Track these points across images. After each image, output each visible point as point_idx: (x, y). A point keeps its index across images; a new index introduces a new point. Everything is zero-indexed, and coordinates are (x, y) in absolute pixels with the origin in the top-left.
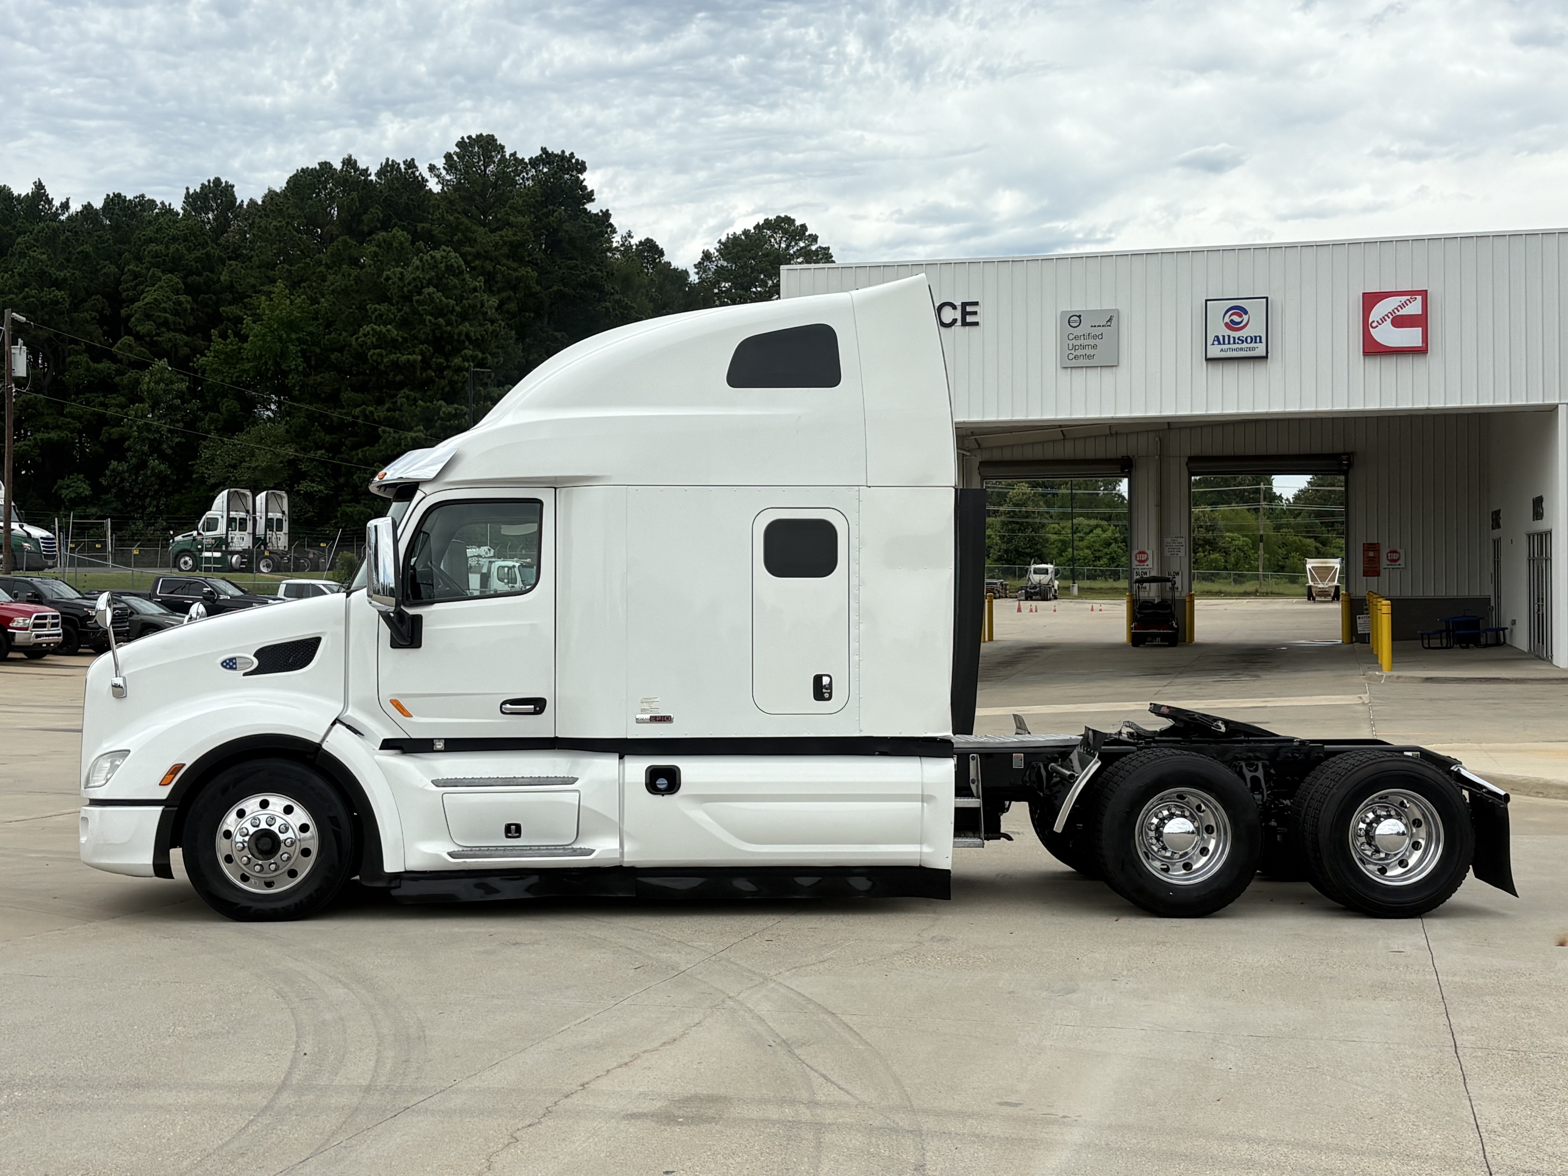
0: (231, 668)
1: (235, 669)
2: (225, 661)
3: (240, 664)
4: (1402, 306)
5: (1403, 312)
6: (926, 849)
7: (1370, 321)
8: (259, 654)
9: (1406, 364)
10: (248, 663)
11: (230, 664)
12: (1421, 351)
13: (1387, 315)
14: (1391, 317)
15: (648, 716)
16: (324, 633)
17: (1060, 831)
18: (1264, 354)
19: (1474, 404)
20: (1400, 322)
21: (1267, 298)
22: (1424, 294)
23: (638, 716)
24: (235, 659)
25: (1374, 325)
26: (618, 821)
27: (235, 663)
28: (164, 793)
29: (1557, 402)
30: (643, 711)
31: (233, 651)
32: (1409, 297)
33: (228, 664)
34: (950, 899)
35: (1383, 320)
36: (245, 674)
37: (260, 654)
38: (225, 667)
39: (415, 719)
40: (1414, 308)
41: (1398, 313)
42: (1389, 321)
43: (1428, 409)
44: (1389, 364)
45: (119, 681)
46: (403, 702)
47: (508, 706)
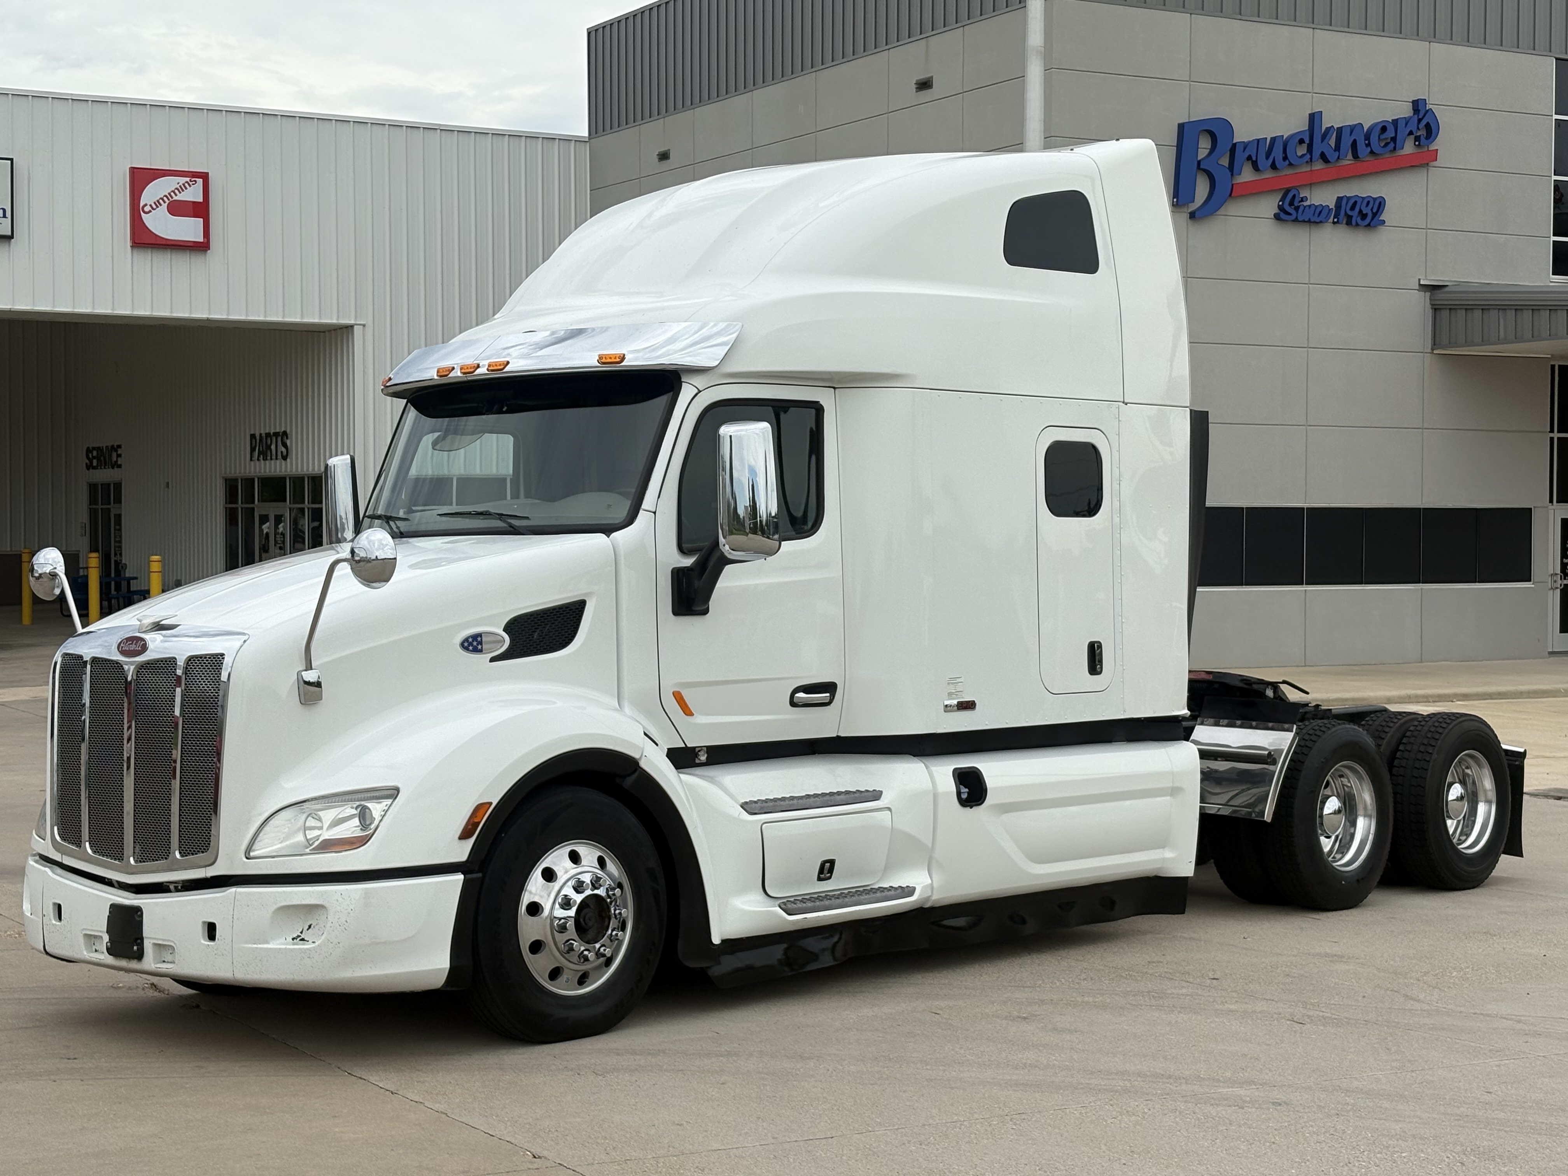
0: (476, 650)
1: (481, 651)
2: (466, 640)
3: (488, 643)
4: (181, 189)
5: (180, 197)
6: (1168, 854)
7: (141, 205)
8: (510, 627)
9: (182, 262)
10: (499, 642)
11: (473, 644)
12: (202, 247)
13: (162, 199)
14: (167, 202)
15: (955, 702)
16: (590, 594)
17: (1269, 820)
18: (9, 233)
19: (261, 318)
20: (177, 209)
21: (12, 160)
22: (205, 177)
23: (947, 703)
24: (480, 635)
25: (147, 209)
26: (930, 845)
27: (481, 643)
28: (462, 852)
29: (352, 322)
30: (950, 695)
31: (479, 622)
32: (188, 179)
33: (470, 644)
34: (1183, 912)
35: (158, 204)
36: (493, 660)
37: (514, 626)
38: (466, 649)
39: (699, 719)
40: (193, 194)
41: (175, 198)
42: (165, 206)
43: (208, 320)
44: (162, 261)
45: (310, 676)
46: (686, 695)
47: (801, 695)
